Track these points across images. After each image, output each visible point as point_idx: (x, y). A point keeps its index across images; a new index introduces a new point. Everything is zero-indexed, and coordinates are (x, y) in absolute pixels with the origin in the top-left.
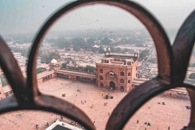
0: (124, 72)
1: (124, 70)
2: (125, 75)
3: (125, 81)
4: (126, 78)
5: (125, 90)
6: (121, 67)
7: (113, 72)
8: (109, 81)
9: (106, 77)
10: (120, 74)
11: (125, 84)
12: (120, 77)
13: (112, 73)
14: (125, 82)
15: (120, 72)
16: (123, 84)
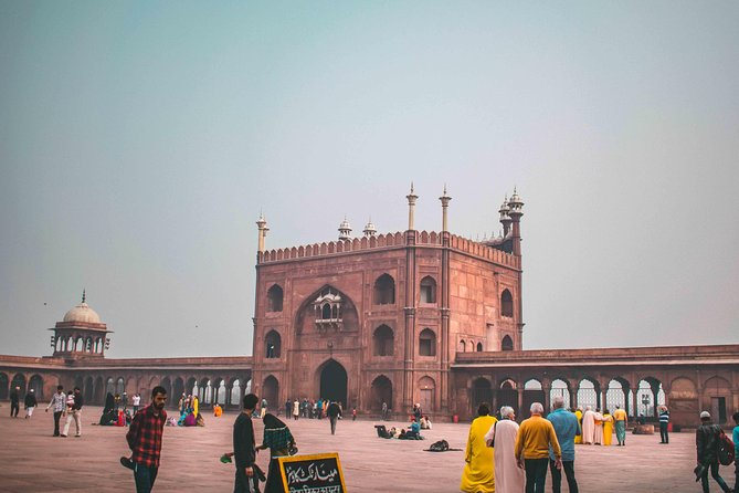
0: (393, 273)
1: (394, 260)
2: (399, 290)
3: (399, 333)
4: (407, 313)
5: (398, 399)
6: (377, 247)
7: (335, 292)
8: (313, 362)
9: (299, 333)
10: (370, 296)
11: (401, 358)
12: (370, 314)
13: (330, 296)
14: (399, 345)
15: (372, 277)
16: (390, 358)
